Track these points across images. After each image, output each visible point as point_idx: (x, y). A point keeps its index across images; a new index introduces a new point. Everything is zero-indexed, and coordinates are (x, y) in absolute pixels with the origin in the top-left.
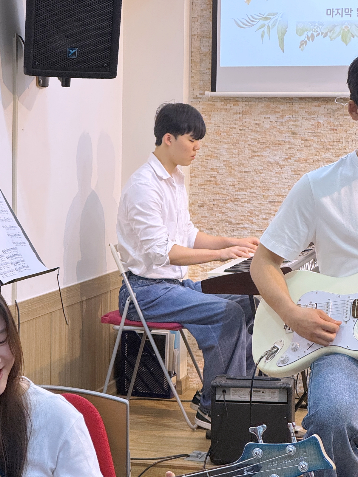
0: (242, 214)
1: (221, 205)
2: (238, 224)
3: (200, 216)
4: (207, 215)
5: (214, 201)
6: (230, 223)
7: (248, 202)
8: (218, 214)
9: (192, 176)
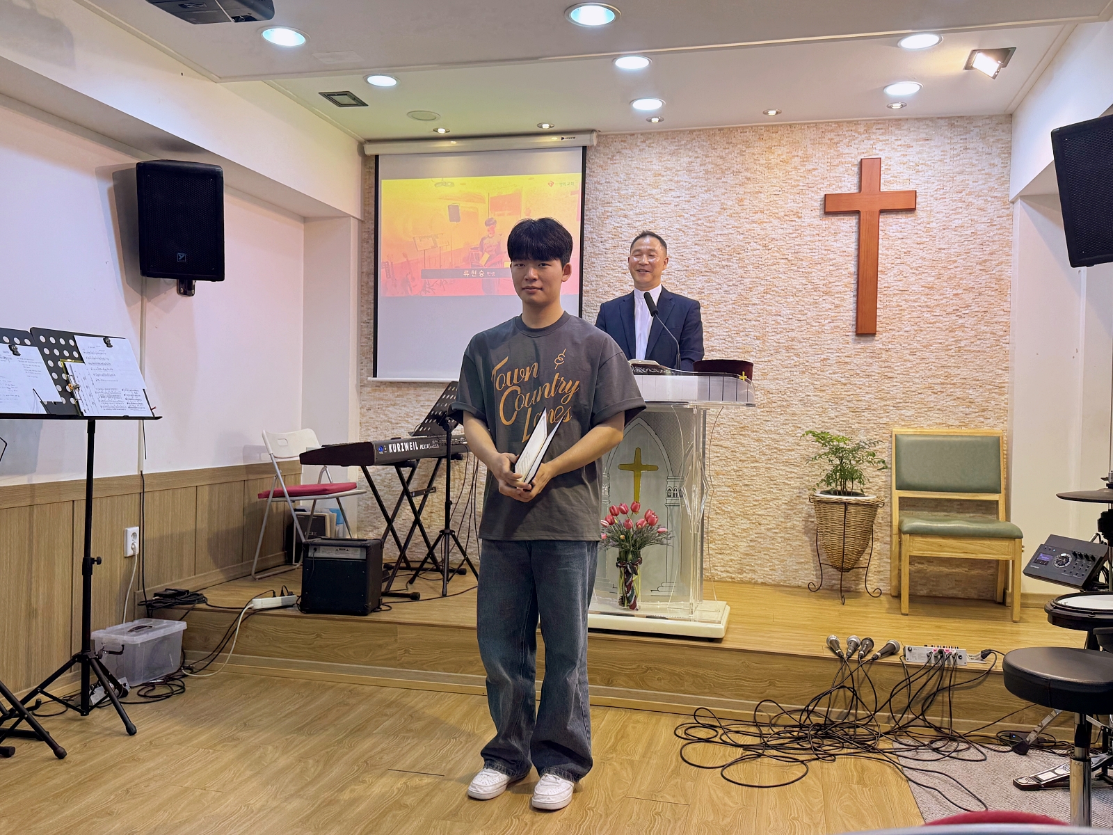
0: (400, 415)
1: (384, 408)
2: (397, 424)
3: (368, 417)
4: (374, 416)
5: (379, 405)
6: (391, 423)
7: (405, 406)
8: (381, 416)
9: (361, 386)
